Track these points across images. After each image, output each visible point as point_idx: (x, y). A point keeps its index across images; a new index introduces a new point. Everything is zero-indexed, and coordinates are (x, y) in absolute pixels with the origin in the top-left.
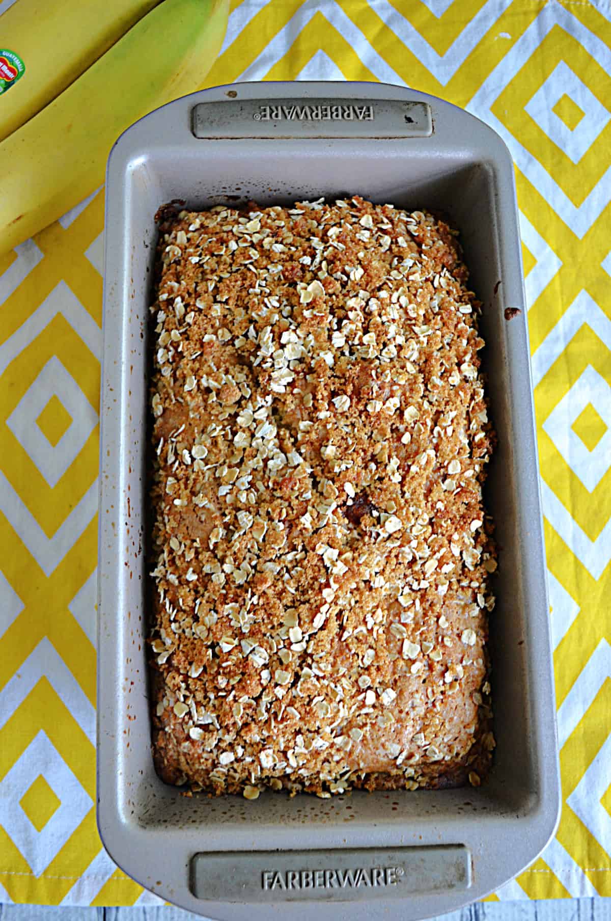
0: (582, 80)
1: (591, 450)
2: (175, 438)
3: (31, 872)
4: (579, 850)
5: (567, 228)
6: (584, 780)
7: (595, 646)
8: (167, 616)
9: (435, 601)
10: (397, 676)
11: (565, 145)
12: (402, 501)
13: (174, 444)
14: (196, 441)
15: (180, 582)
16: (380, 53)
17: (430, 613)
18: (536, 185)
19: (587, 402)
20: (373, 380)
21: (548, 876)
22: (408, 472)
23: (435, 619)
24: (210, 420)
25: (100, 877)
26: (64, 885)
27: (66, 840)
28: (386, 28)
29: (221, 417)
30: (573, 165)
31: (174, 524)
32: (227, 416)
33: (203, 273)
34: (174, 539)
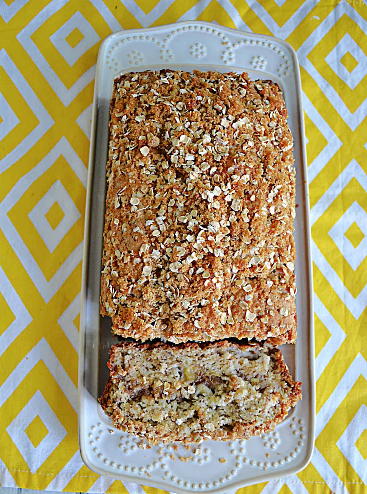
0: (358, 45)
1: (355, 247)
2: (121, 193)
3: (30, 470)
4: (342, 472)
5: (346, 124)
6: (346, 432)
7: (354, 357)
8: (110, 295)
9: (265, 290)
10: (242, 331)
11: (346, 79)
12: (250, 233)
13: (120, 197)
14: (133, 195)
15: (119, 275)
16: (247, 24)
17: (262, 296)
18: (330, 100)
19: (353, 221)
20: (235, 164)
21: (323, 485)
22: (253, 217)
23: (265, 300)
24: (141, 184)
25: (69, 475)
26: (48, 479)
27: (50, 453)
28: (250, 10)
29: (147, 182)
30: (351, 90)
31: (118, 242)
32: (151, 182)
33: (140, 103)
34: (118, 251)
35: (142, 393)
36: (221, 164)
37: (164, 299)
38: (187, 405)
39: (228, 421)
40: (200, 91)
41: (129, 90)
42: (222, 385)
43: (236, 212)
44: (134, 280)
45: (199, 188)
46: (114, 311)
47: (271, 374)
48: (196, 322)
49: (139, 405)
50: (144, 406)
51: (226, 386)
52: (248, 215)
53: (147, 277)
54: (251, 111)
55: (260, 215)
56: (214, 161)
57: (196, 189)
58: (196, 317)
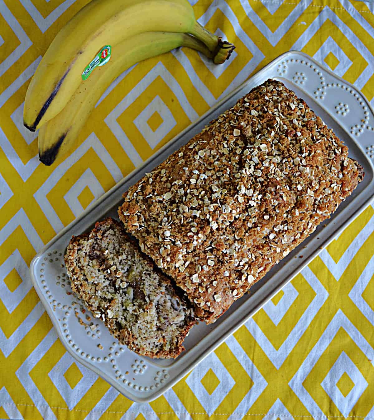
0: (339, 45)
2: (200, 142)
3: (68, 408)
4: (325, 407)
7: (335, 312)
8: (136, 189)
9: (220, 275)
12: (244, 234)
13: (197, 144)
14: (204, 149)
15: (151, 183)
17: (214, 276)
25: (100, 411)
26: (83, 415)
31: (170, 166)
35: (98, 257)
36: (268, 180)
37: (159, 219)
38: (112, 290)
39: (123, 322)
40: (305, 131)
41: (268, 92)
42: (142, 301)
43: (248, 214)
44: (156, 194)
45: (242, 181)
46: (129, 199)
47: (174, 327)
48: (162, 249)
49: (89, 261)
50: (91, 264)
51: (143, 303)
52: (253, 223)
53: (164, 199)
54: (323, 171)
55: (261, 231)
56: (266, 175)
57: (240, 180)
58: (165, 246)
